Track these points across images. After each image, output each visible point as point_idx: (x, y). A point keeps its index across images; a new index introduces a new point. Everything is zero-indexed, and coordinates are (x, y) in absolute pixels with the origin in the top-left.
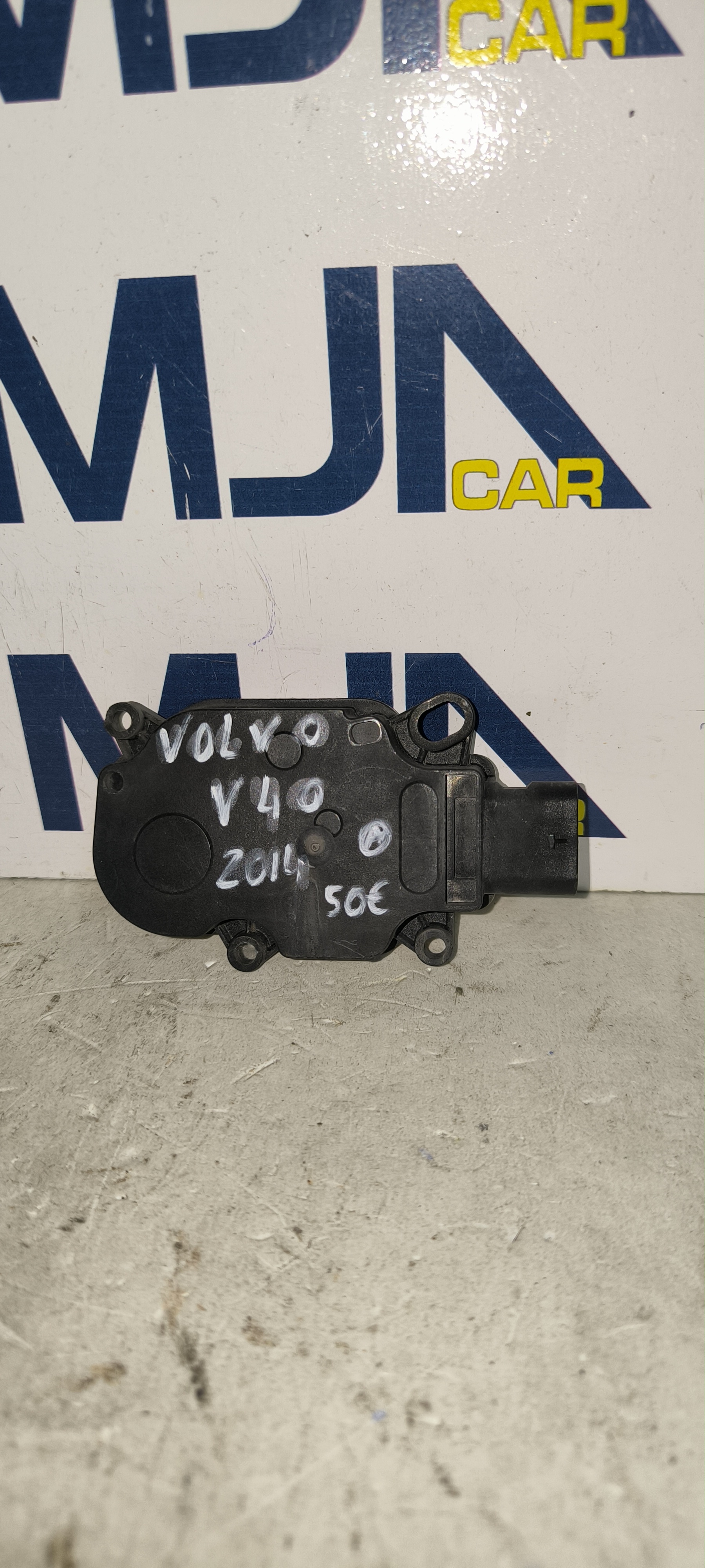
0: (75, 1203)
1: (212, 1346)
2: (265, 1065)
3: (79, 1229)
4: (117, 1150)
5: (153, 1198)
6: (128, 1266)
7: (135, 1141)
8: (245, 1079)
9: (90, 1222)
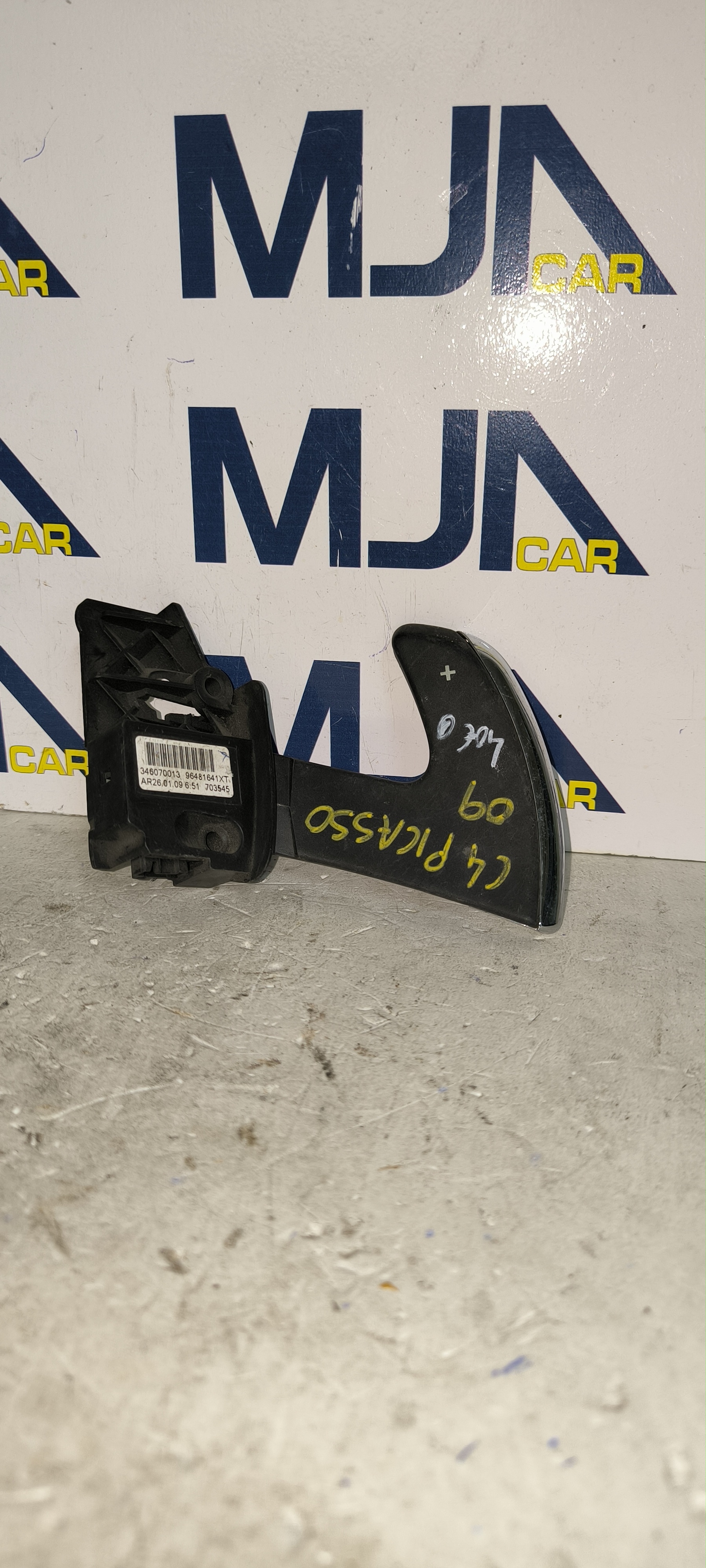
0: (241, 987)
1: (335, 1055)
2: (365, 929)
3: (243, 999)
4: (266, 964)
5: (293, 988)
6: (279, 1017)
7: (278, 961)
8: (351, 936)
9: (251, 995)
